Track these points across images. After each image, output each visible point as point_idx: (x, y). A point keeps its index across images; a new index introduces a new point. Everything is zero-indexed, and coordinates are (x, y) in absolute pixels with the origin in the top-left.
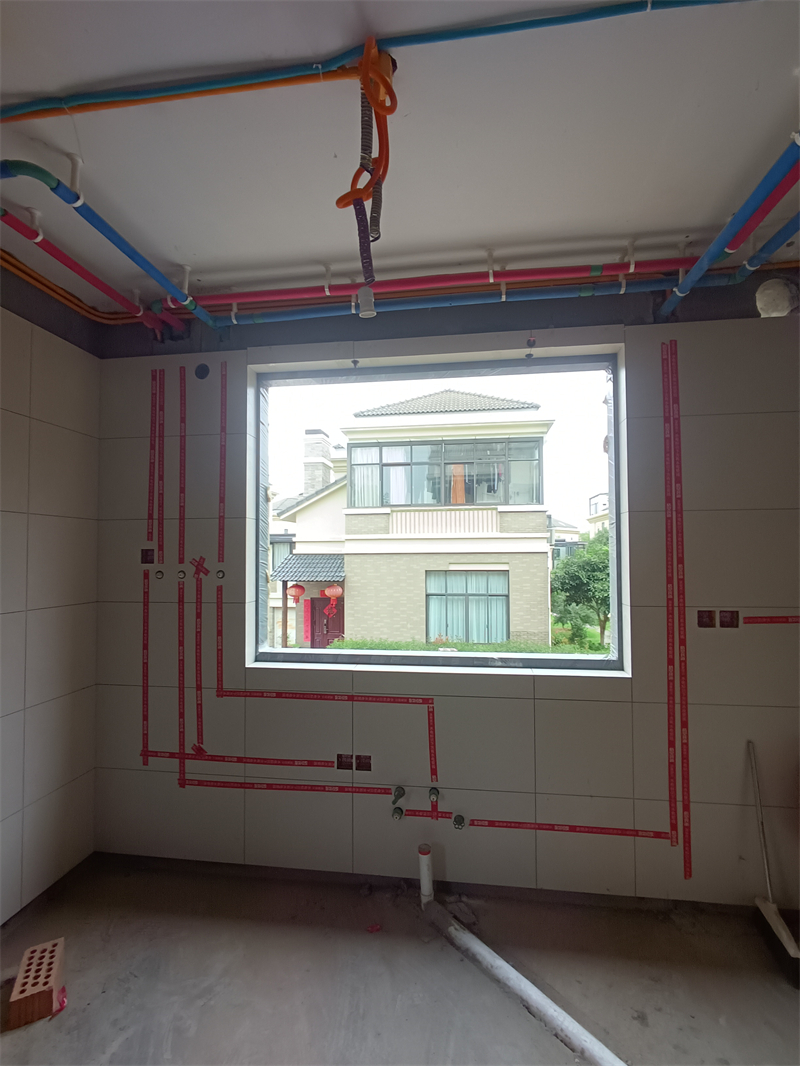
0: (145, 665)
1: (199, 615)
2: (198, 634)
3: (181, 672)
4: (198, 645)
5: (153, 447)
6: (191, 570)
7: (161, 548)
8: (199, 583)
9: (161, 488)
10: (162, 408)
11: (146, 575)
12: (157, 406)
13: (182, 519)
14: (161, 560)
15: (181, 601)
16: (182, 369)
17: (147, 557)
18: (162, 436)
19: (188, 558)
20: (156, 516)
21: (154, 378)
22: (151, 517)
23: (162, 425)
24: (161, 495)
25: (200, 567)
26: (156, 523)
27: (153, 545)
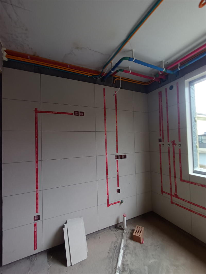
0: (161, 168)
1: (174, 157)
2: (174, 162)
3: (170, 172)
4: (174, 165)
5: (160, 112)
6: (171, 144)
7: (163, 138)
8: (174, 147)
9: (162, 122)
10: (161, 101)
11: (160, 145)
12: (160, 101)
13: (168, 130)
14: (163, 141)
15: (169, 153)
16: (166, 89)
17: (160, 141)
18: (162, 109)
19: (170, 141)
20: (161, 130)
21: (159, 94)
22: (160, 130)
23: (162, 106)
24: (162, 124)
25: (174, 143)
26: (162, 131)
27: (161, 138)
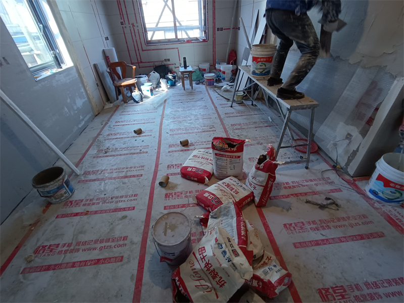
0: (127, 46)
1: (135, 36)
2: (136, 39)
3: (135, 47)
4: (137, 42)
6: (132, 26)
7: (124, 21)
8: (134, 29)
11: (123, 27)
13: (127, 14)
14: (125, 24)
15: (131, 33)
17: (122, 23)
19: (130, 23)
24: (121, 9)
25: (133, 25)
26: (122, 15)
